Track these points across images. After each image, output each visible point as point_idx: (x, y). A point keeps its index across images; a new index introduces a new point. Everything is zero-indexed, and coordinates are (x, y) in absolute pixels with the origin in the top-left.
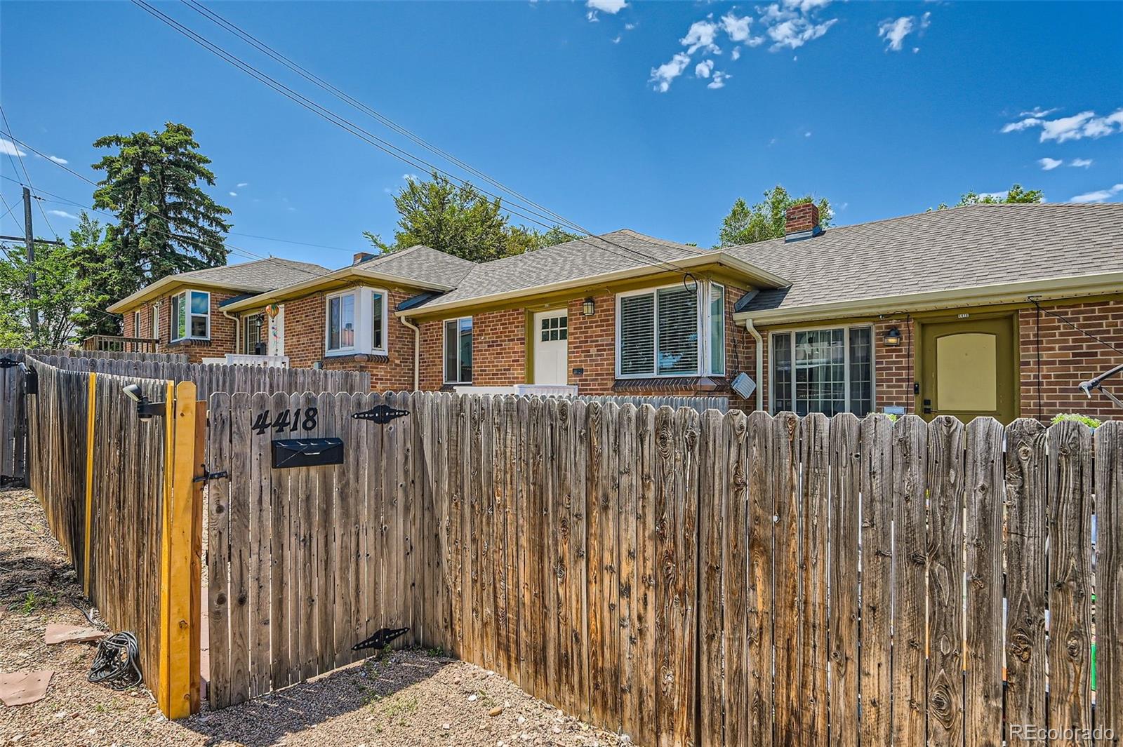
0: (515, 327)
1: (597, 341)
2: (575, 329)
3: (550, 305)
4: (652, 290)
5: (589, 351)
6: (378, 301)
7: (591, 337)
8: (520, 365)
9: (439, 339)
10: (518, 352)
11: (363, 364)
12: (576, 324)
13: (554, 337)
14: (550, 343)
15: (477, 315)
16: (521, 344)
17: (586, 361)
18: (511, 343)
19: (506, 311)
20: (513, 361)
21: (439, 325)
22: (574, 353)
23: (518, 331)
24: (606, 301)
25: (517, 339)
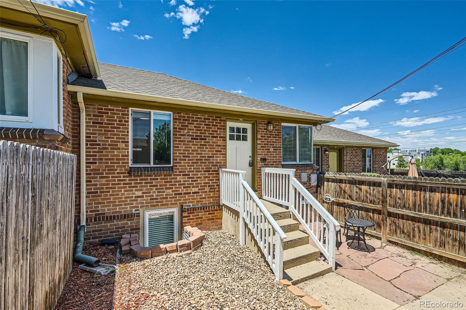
1: (273, 145)
2: (261, 136)
3: (244, 120)
5: (269, 149)
7: (270, 142)
8: (222, 154)
9: (124, 125)
10: (220, 146)
12: (262, 134)
13: (238, 138)
14: (235, 142)
16: (223, 140)
17: (268, 155)
18: (214, 139)
19: (209, 116)
20: (216, 151)
21: (125, 111)
22: (260, 149)
23: (220, 132)
24: (277, 125)
25: (220, 137)
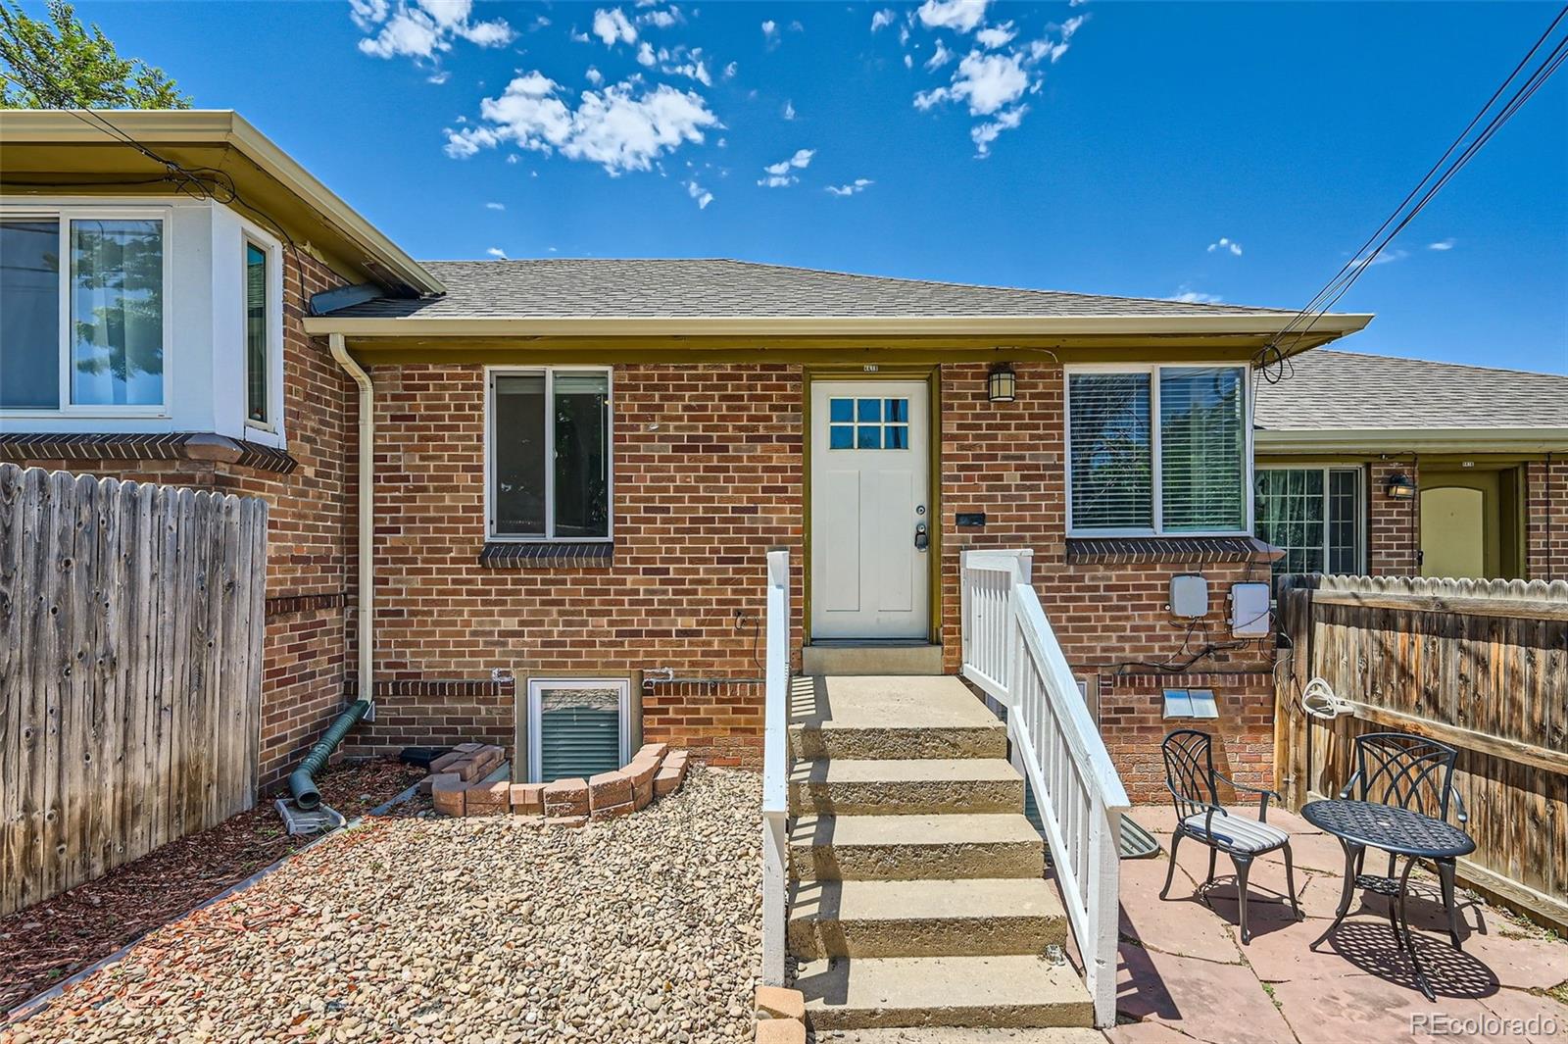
0: (773, 408)
1: (1022, 458)
2: (960, 427)
3: (881, 368)
5: (1000, 478)
6: (256, 254)
7: (1006, 447)
8: (792, 500)
9: (470, 418)
10: (783, 470)
11: (224, 471)
12: (963, 417)
13: (868, 441)
14: (856, 456)
15: (636, 367)
16: (793, 450)
17: (993, 498)
18: (759, 446)
19: (739, 368)
20: (765, 490)
22: (957, 478)
23: (782, 419)
24: (1042, 376)
25: (780, 439)
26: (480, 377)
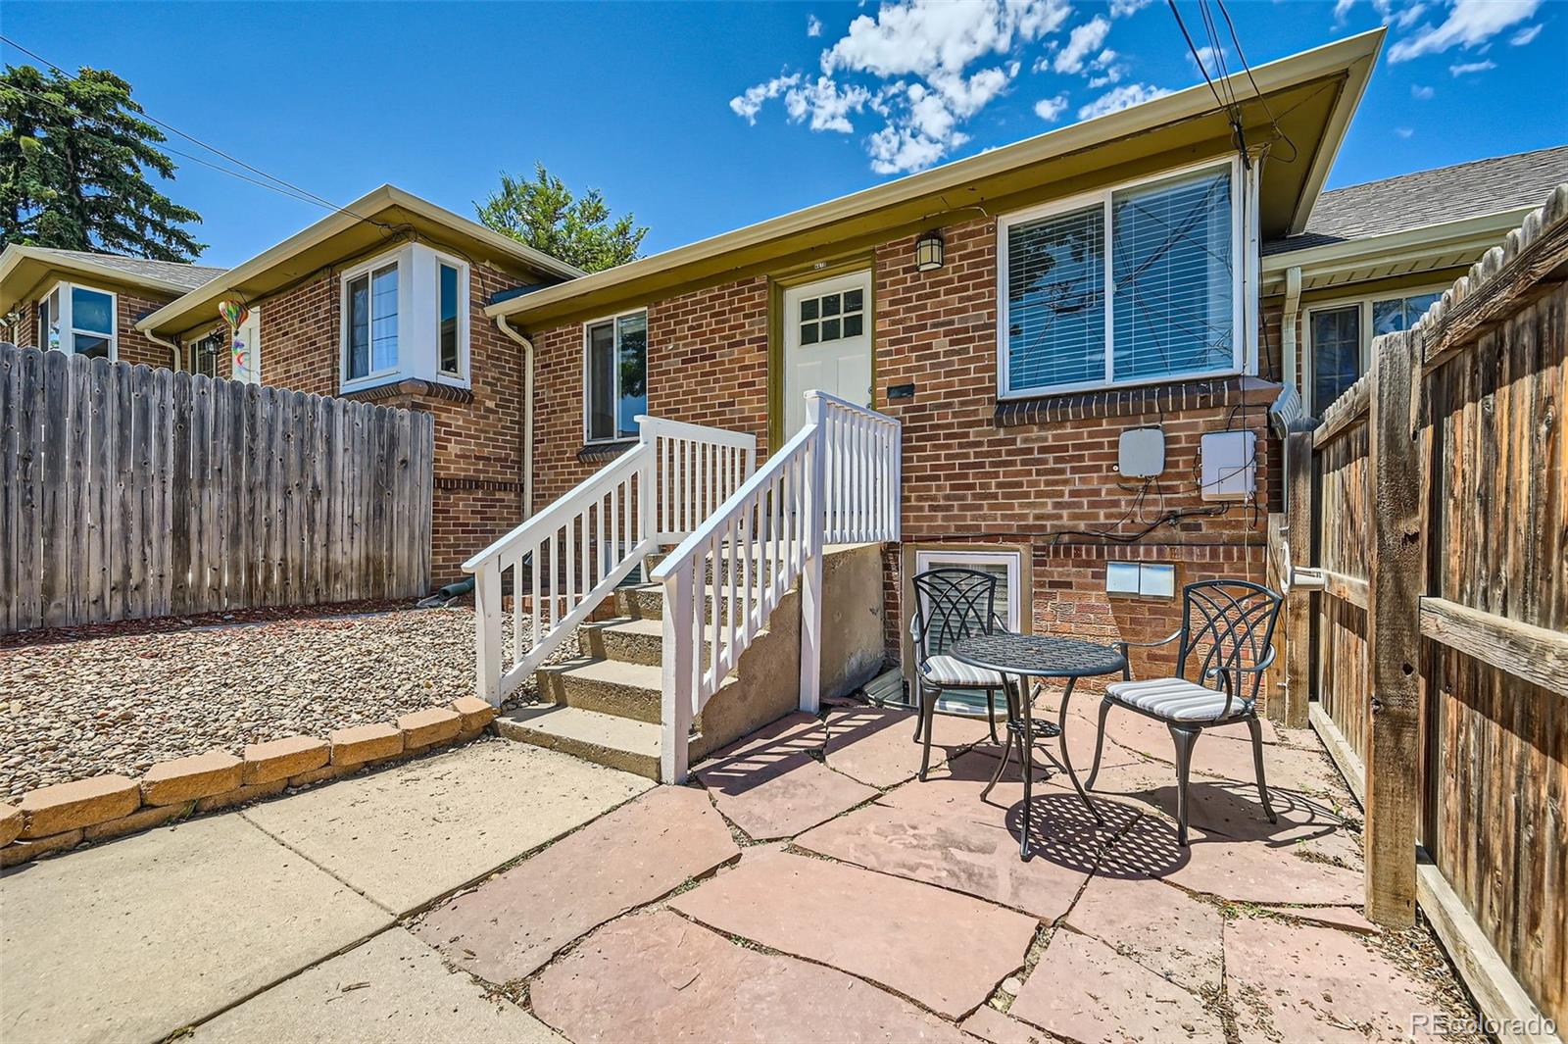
0: (746, 317)
1: (952, 323)
2: (892, 303)
3: (829, 263)
4: (1101, 196)
5: (929, 346)
6: (448, 276)
7: (936, 315)
8: (758, 392)
9: (575, 360)
10: (752, 367)
11: (419, 399)
12: (896, 292)
13: (831, 333)
14: (821, 348)
15: (658, 303)
16: (760, 349)
17: (922, 368)
18: (736, 350)
19: (723, 288)
20: (741, 385)
21: (574, 331)
22: (888, 353)
23: (751, 324)
24: (972, 234)
25: (751, 341)
26: (581, 330)
